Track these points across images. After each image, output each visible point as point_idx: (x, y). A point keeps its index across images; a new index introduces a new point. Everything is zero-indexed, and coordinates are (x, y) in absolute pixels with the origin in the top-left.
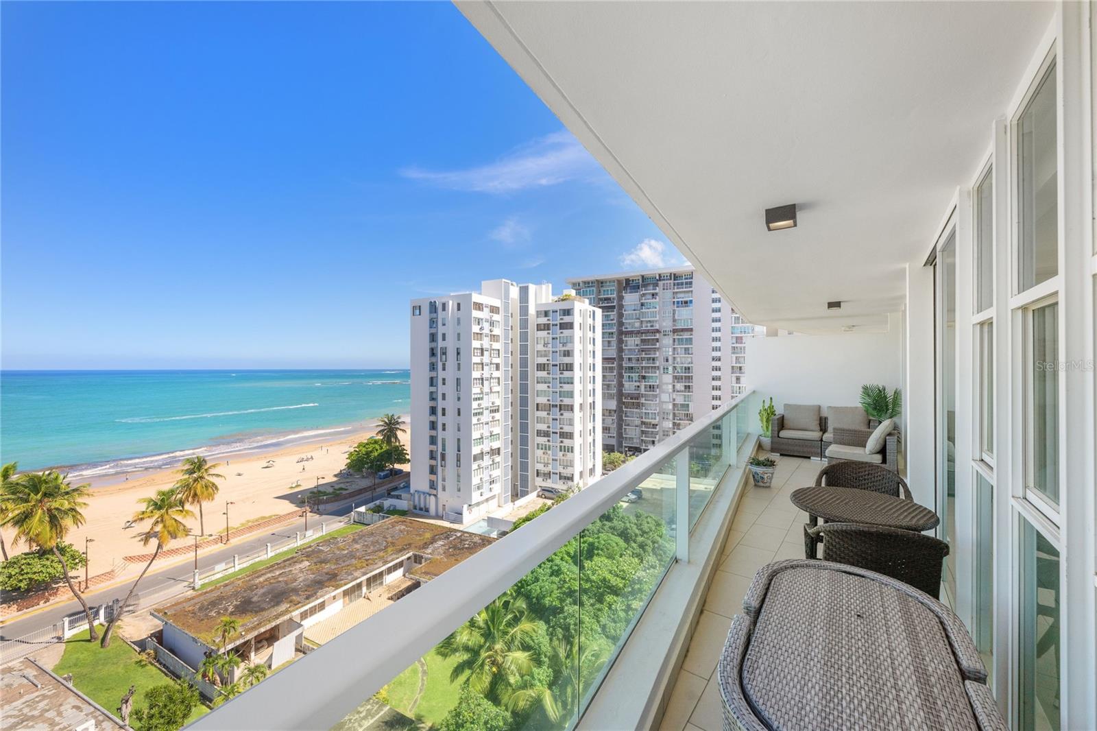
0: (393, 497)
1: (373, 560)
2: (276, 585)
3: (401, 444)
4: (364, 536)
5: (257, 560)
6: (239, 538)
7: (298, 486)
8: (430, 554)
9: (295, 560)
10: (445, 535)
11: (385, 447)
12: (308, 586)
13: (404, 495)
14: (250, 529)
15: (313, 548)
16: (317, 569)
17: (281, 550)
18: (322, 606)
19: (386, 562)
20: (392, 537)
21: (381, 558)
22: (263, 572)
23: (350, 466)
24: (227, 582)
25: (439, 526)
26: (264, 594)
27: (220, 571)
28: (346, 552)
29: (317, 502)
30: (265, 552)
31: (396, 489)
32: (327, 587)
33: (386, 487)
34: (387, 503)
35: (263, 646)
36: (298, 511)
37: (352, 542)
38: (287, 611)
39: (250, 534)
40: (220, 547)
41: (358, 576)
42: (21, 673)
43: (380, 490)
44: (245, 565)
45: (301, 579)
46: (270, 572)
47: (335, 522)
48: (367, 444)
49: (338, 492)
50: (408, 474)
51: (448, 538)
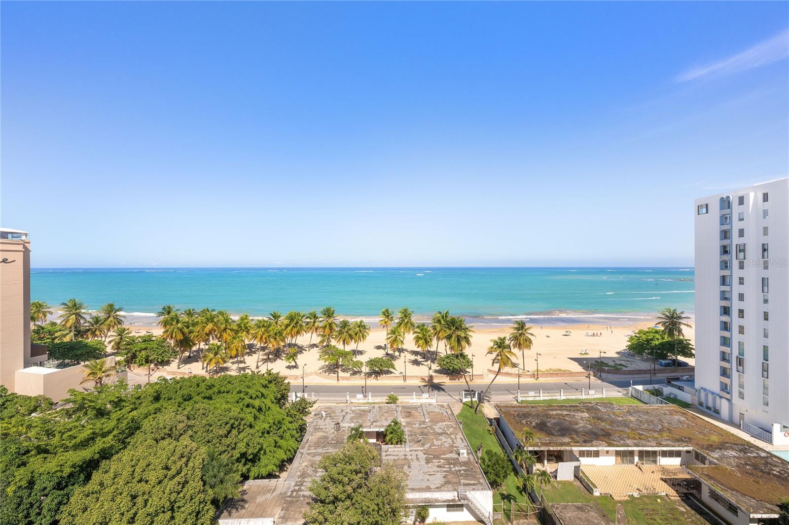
0: (673, 386)
1: (647, 437)
2: (563, 421)
3: (685, 338)
4: (638, 412)
5: (554, 398)
6: (545, 379)
7: (586, 354)
8: (716, 459)
9: (579, 408)
10: (741, 447)
11: (667, 338)
12: (586, 433)
13: (686, 388)
14: (552, 375)
15: (593, 405)
16: (594, 423)
17: (570, 397)
18: (597, 454)
19: (660, 445)
20: (669, 423)
21: (656, 439)
22: (556, 408)
23: (631, 348)
24: (533, 405)
25: (732, 434)
26: (554, 424)
27: (531, 396)
28: (621, 419)
29: (600, 370)
30: (559, 394)
31: (677, 379)
32: (601, 440)
33: (668, 375)
34: (667, 390)
35: (552, 460)
36: (585, 373)
37: (627, 413)
38: (568, 444)
39: (551, 378)
40: (532, 381)
41: (630, 444)
42: (446, 410)
43: (660, 376)
44: (546, 398)
45: (581, 425)
46: (560, 410)
47: (614, 390)
48: (647, 332)
49: (619, 367)
50: (692, 369)
51: (745, 453)
